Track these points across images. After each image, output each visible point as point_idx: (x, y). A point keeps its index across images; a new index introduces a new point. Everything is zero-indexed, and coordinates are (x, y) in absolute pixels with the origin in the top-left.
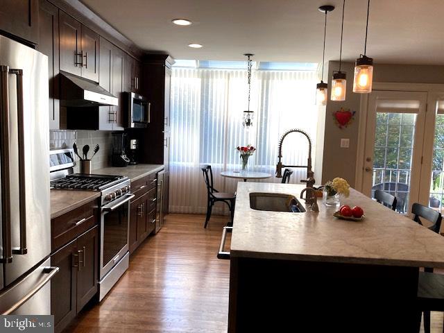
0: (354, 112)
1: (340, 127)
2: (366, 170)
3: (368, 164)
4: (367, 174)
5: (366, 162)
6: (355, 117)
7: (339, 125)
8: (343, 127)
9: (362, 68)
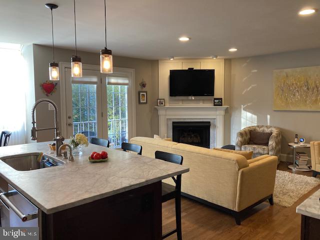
0: (56, 84)
1: (47, 95)
2: (69, 125)
3: (69, 121)
4: (69, 128)
5: (69, 120)
6: (57, 87)
7: (46, 93)
8: (50, 95)
9: (106, 56)
